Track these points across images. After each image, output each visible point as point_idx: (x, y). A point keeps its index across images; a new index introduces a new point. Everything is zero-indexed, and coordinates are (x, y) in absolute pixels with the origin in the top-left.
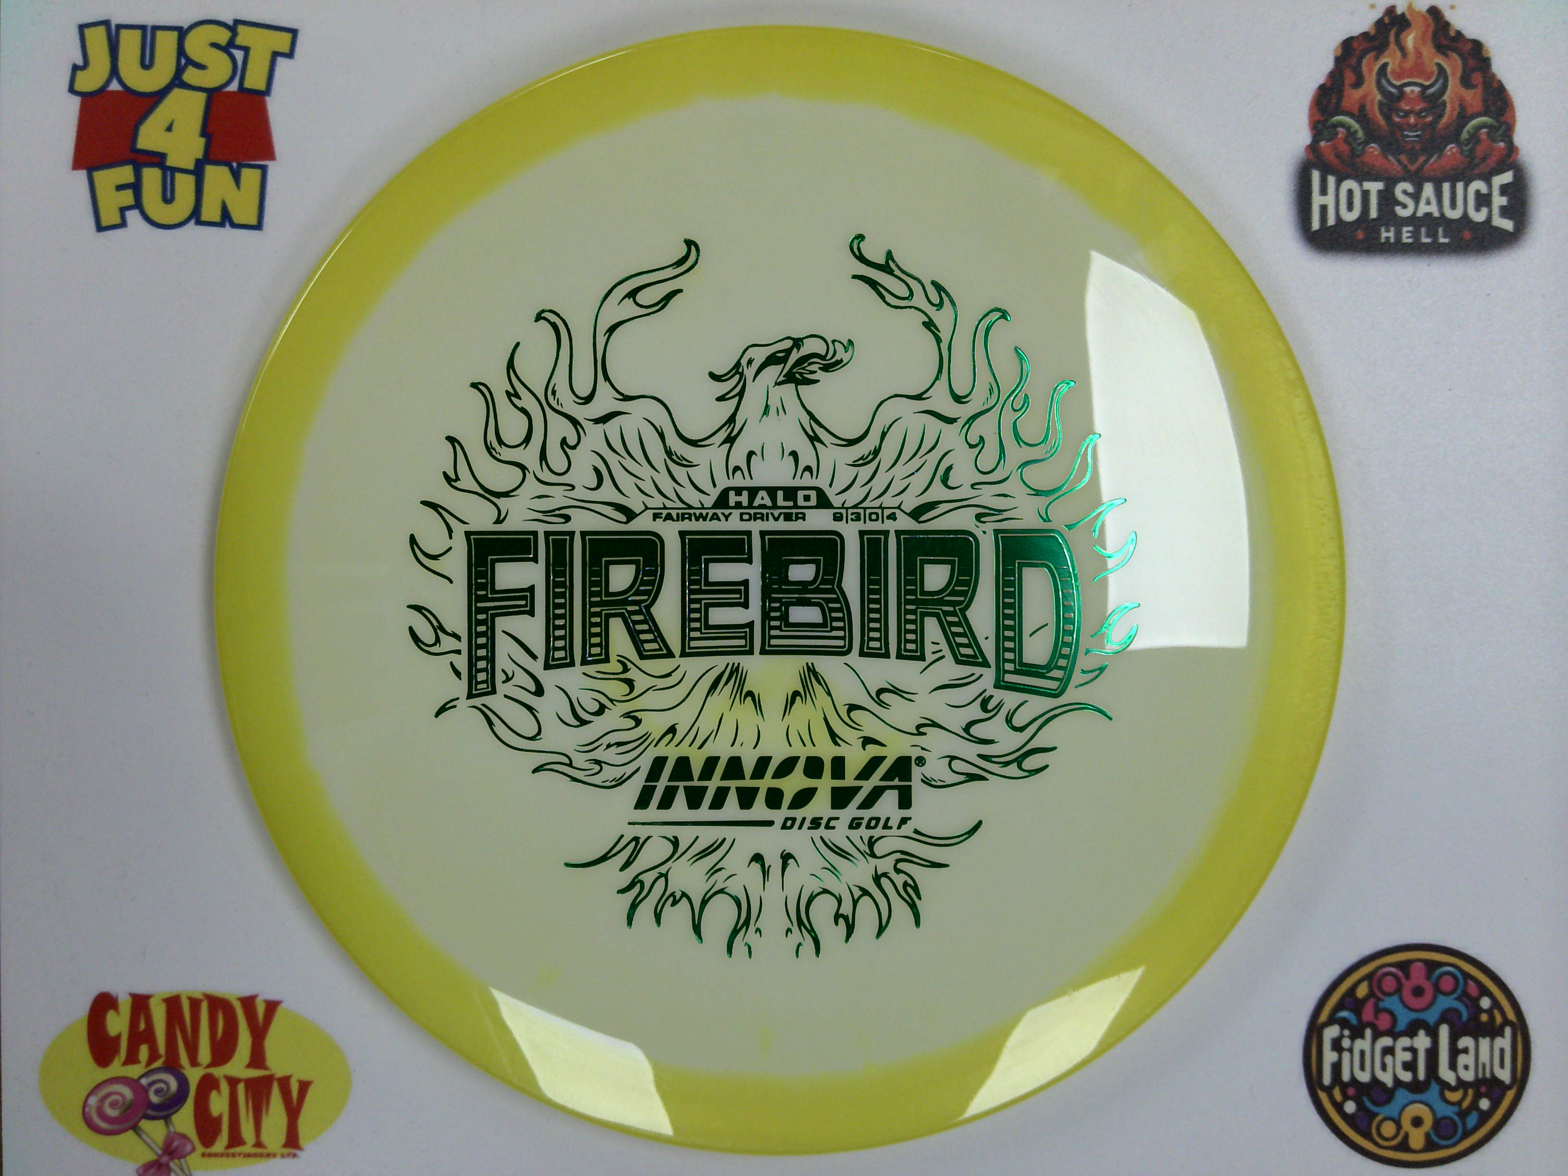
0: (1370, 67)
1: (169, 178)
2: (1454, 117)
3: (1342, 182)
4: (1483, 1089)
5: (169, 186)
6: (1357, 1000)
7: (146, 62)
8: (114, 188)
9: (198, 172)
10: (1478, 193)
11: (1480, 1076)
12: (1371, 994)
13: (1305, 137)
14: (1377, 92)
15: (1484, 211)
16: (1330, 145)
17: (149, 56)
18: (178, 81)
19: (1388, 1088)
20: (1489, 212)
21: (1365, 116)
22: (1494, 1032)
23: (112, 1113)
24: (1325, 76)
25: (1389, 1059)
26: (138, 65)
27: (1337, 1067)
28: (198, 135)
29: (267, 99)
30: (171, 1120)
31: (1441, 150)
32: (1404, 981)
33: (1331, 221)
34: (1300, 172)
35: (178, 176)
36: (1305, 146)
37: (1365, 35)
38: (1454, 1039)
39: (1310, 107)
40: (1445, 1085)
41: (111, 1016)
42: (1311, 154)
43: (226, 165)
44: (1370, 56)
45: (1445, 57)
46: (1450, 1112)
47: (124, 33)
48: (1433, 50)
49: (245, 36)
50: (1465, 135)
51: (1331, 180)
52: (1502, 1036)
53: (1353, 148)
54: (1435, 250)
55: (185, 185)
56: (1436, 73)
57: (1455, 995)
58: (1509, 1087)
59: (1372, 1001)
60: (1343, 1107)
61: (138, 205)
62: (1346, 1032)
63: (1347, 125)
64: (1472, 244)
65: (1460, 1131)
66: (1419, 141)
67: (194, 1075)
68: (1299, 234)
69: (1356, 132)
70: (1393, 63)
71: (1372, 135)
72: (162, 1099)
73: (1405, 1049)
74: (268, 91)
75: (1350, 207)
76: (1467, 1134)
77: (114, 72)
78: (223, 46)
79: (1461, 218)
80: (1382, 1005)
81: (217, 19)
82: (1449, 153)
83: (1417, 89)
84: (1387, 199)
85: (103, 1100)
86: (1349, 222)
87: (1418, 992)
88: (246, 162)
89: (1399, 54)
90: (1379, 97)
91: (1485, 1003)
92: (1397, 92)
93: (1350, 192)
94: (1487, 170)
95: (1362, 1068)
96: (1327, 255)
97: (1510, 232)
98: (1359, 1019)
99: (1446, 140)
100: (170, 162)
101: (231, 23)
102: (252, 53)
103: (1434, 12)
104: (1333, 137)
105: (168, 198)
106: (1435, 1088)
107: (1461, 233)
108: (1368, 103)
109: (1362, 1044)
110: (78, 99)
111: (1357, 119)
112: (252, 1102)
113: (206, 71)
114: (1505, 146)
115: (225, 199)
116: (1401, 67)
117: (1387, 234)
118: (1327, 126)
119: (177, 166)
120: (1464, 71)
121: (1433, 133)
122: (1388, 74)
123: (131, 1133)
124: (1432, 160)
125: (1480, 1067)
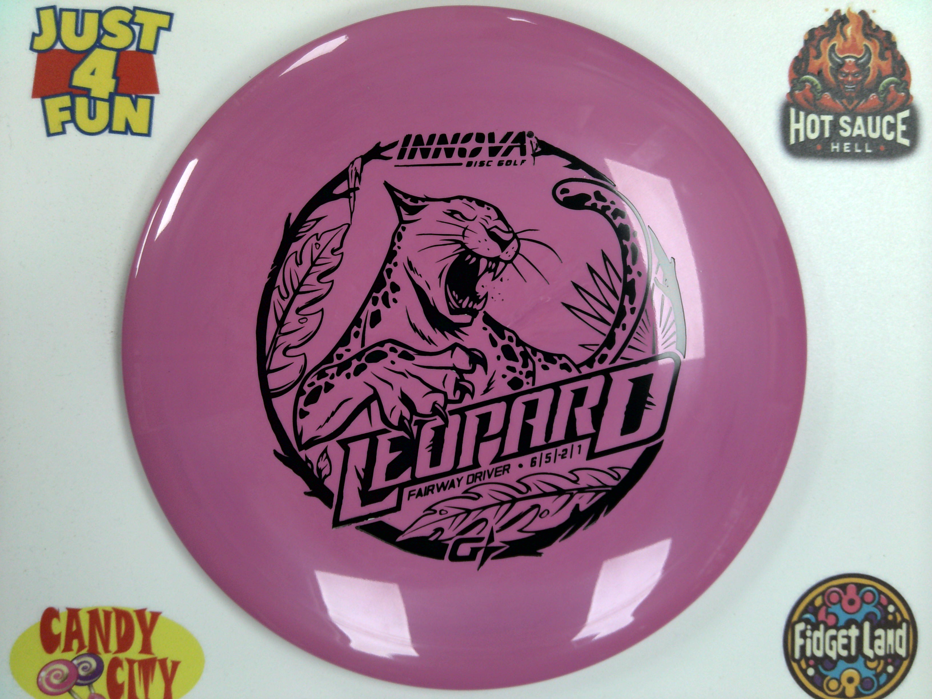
0: (825, 47)
1: (92, 104)
2: (875, 77)
3: (808, 115)
4: (890, 660)
5: (92, 109)
6: (815, 607)
7: (79, 33)
8: (59, 109)
9: (111, 100)
10: (888, 122)
11: (888, 652)
12: (824, 604)
13: (786, 88)
14: (829, 62)
15: (892, 134)
16: (801, 93)
17: (81, 28)
18: (98, 44)
19: (834, 660)
20: (895, 134)
21: (822, 75)
22: (896, 626)
23: (55, 682)
24: (798, 51)
25: (834, 643)
26: (74, 34)
27: (803, 648)
28: (111, 78)
29: (155, 56)
30: (92, 686)
31: (867, 96)
32: (843, 595)
33: (802, 139)
34: (784, 109)
35: (98, 103)
36: (786, 94)
37: (822, 27)
38: (873, 630)
39: (789, 70)
40: (867, 658)
41: (55, 622)
42: (790, 98)
43: (128, 97)
44: (825, 40)
45: (869, 41)
46: (870, 674)
47: (64, 14)
48: (862, 37)
49: (140, 17)
50: (881, 88)
51: (802, 114)
52: (901, 627)
53: (815, 96)
54: (863, 157)
55: (102, 108)
56: (864, 50)
57: (873, 604)
58: (905, 659)
59: (824, 608)
60: (807, 672)
61: (73, 120)
62: (809, 627)
63: (811, 81)
64: (885, 154)
65: (876, 685)
66: (854, 91)
67: (106, 658)
68: (782, 147)
69: (817, 85)
70: (839, 44)
71: (826, 88)
72: (87, 673)
73: (844, 637)
74: (154, 51)
75: (813, 131)
76: (880, 687)
77: (59, 38)
78: (127, 23)
79: (878, 138)
80: (830, 610)
81: (123, 6)
82: (872, 99)
83: (853, 60)
84: (835, 126)
85: (50, 674)
86: (812, 140)
87: (852, 602)
88: (141, 95)
89: (842, 39)
90: (830, 64)
91: (891, 609)
92: (841, 61)
93: (813, 122)
94: (895, 109)
95: (818, 648)
96: (799, 159)
97: (908, 147)
98: (817, 619)
99: (871, 91)
100: (93, 94)
101: (132, 9)
102: (145, 28)
103: (863, 14)
104: (802, 88)
105: (92, 116)
106: (861, 660)
107: (879, 147)
108: (824, 67)
109: (818, 634)
110: (35, 54)
111: (818, 77)
112: (143, 675)
113: (116, 38)
114: (905, 96)
115: (127, 117)
116: (844, 47)
117: (835, 147)
118: (799, 81)
119: (98, 96)
120: (881, 50)
121: (862, 86)
122: (836, 51)
123: (67, 693)
124: (862, 103)
125: (888, 647)
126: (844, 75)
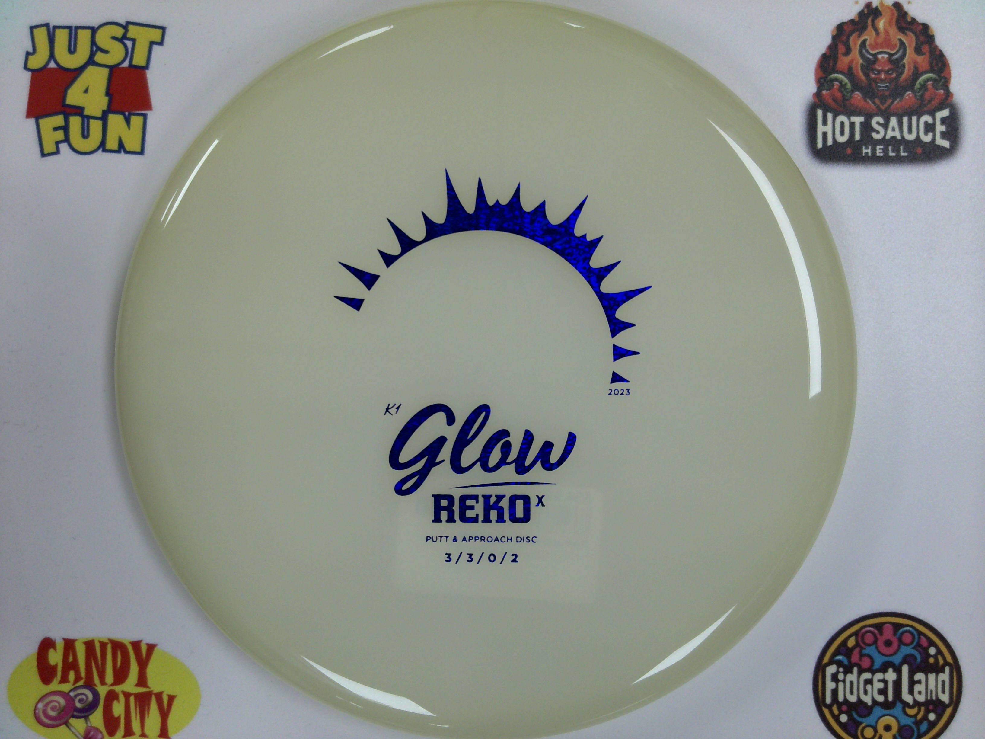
0: (855, 42)
1: (86, 123)
2: (910, 74)
3: (837, 117)
4: (931, 707)
5: (86, 128)
6: (848, 648)
7: (72, 50)
8: (52, 129)
9: (104, 118)
10: (926, 123)
11: (929, 698)
12: (857, 645)
13: (811, 87)
14: (860, 58)
15: (930, 135)
16: (829, 93)
17: (74, 44)
18: (91, 61)
19: (868, 706)
20: (933, 135)
21: (852, 73)
22: (937, 669)
23: (52, 714)
24: (826, 48)
25: (869, 687)
26: (67, 51)
27: (835, 692)
28: (104, 95)
30: (89, 719)
31: (902, 95)
32: (878, 636)
33: (830, 142)
34: (810, 111)
35: (92, 121)
36: (812, 94)
37: (852, 21)
38: (912, 674)
39: (816, 68)
40: (906, 704)
41: (51, 653)
42: (817, 99)
43: (121, 114)
44: (854, 35)
45: (904, 35)
46: (908, 721)
47: (58, 31)
48: (896, 30)
49: (133, 32)
50: (917, 86)
51: (830, 116)
52: (944, 672)
53: (844, 96)
54: (898, 160)
55: (95, 127)
56: (898, 45)
57: (913, 646)
58: (948, 706)
59: (857, 649)
60: (839, 718)
61: (67, 140)
62: (841, 670)
63: (840, 80)
64: (922, 157)
65: (916, 734)
66: (888, 90)
67: (103, 691)
68: (808, 151)
69: (846, 84)
70: (870, 40)
71: (856, 86)
72: (83, 705)
73: (879, 681)
74: (147, 67)
75: (842, 133)
76: (921, 735)
77: (52, 56)
78: (120, 39)
79: (915, 140)
80: (864, 651)
81: (116, 22)
82: (907, 98)
83: (886, 56)
84: (867, 127)
85: (46, 705)
86: (841, 143)
87: (888, 643)
88: (134, 112)
89: (874, 33)
90: (861, 61)
91: (932, 651)
92: (873, 58)
93: (842, 124)
94: (933, 107)
95: (852, 693)
96: (827, 164)
97: (948, 149)
98: (850, 662)
99: (907, 89)
100: (87, 112)
101: (124, 24)
102: (137, 43)
103: (897, 6)
104: (830, 88)
105: (85, 135)
106: (899, 706)
107: (915, 149)
108: (854, 66)
109: (852, 677)
110: (29, 74)
111: (846, 76)
112: (140, 707)
113: (109, 54)
114: (944, 92)
115: (121, 135)
116: (876, 42)
117: (867, 151)
118: (827, 81)
119: (91, 115)
120: (917, 44)
121: (897, 84)
122: (867, 46)
123: (64, 726)
124: (896, 102)
125: (929, 692)
126: (876, 72)
